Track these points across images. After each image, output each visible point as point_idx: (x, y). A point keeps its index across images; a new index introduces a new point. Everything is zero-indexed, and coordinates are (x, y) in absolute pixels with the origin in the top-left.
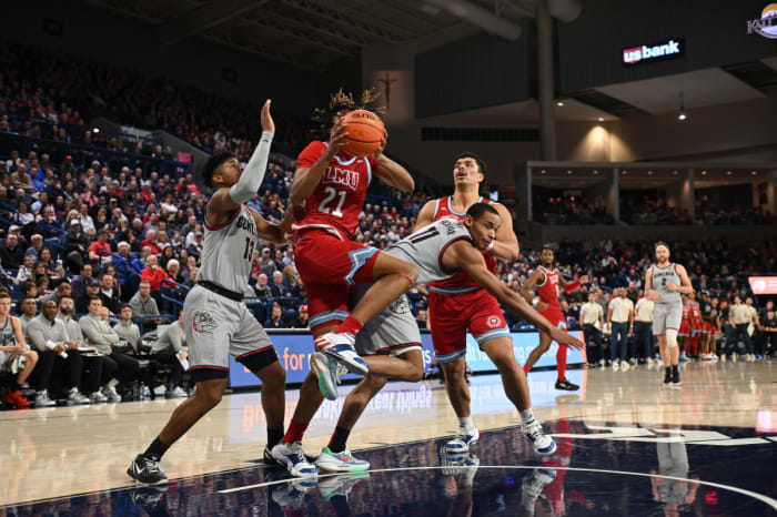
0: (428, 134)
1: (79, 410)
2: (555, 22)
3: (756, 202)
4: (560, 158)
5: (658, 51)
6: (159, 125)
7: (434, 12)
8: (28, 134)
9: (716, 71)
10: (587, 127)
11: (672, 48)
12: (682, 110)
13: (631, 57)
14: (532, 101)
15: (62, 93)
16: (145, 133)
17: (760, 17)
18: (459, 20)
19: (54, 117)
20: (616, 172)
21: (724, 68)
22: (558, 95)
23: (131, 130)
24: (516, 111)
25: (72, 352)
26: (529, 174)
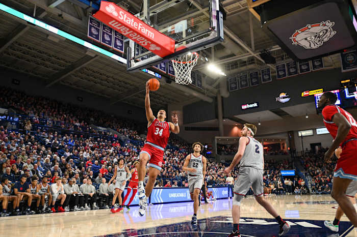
0: (187, 129)
1: (77, 213)
2: (222, 97)
3: (282, 149)
4: (225, 136)
5: (251, 106)
6: (109, 126)
7: (187, 95)
8: (70, 129)
9: (268, 111)
10: (232, 127)
11: (255, 105)
12: (259, 122)
13: (244, 107)
14: (216, 120)
15: (81, 117)
16: (104, 129)
17: (279, 96)
18: (195, 97)
19: (78, 124)
21: (270, 110)
22: (224, 118)
23: (100, 128)
24: (211, 122)
25: (77, 195)
26: (216, 141)
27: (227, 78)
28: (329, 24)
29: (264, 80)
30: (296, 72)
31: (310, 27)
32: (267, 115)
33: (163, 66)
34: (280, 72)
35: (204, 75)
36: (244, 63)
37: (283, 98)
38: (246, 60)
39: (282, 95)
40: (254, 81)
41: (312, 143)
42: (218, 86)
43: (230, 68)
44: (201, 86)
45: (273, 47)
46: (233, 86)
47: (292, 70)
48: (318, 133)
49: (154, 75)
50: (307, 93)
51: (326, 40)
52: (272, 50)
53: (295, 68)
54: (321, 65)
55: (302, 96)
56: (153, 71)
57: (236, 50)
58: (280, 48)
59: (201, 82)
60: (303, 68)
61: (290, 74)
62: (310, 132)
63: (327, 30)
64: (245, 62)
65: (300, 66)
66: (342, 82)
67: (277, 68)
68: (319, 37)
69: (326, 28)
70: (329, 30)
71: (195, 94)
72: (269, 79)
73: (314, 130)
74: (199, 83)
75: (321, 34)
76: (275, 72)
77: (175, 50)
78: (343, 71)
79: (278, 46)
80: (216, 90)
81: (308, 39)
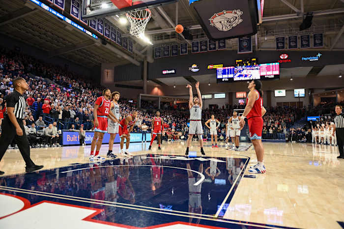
0: (117, 85)
2: (148, 63)
4: (147, 94)
5: (170, 72)
6: (47, 77)
9: (182, 77)
10: (153, 87)
11: (173, 71)
12: (175, 85)
13: (164, 72)
14: (142, 80)
17: (191, 67)
18: (126, 60)
20: (160, 98)
21: (184, 77)
22: (148, 79)
24: (137, 82)
26: (140, 96)
27: (153, 47)
28: (239, 13)
29: (182, 52)
30: (206, 49)
31: (225, 13)
32: (180, 80)
33: (100, 28)
34: (194, 48)
35: (135, 42)
36: (167, 36)
37: (194, 68)
38: (169, 34)
39: (194, 66)
40: (174, 52)
41: (211, 104)
42: (145, 53)
43: (157, 39)
44: (132, 51)
45: (193, 26)
46: (158, 54)
47: (203, 48)
48: (215, 97)
49: (92, 35)
50: (212, 67)
51: (234, 25)
52: (191, 29)
53: (206, 46)
54: (224, 47)
55: (208, 68)
56: (91, 32)
57: (163, 25)
58: (201, 28)
59: (132, 47)
60: (212, 46)
61: (201, 50)
62: (209, 96)
63: (236, 18)
64: (169, 36)
65: (210, 45)
66: (237, 61)
67: (193, 44)
68: (230, 22)
69: (236, 15)
70: (238, 17)
71: (126, 57)
72: (186, 52)
73: (213, 95)
74: (131, 48)
75: (232, 20)
76: (190, 47)
77: (133, 3)
78: (239, 53)
79: (200, 26)
80: (143, 56)
81: (222, 22)
